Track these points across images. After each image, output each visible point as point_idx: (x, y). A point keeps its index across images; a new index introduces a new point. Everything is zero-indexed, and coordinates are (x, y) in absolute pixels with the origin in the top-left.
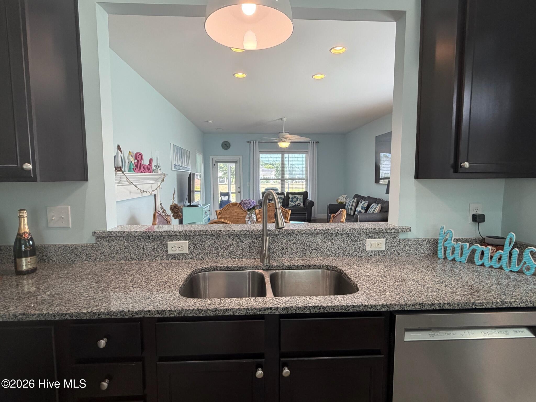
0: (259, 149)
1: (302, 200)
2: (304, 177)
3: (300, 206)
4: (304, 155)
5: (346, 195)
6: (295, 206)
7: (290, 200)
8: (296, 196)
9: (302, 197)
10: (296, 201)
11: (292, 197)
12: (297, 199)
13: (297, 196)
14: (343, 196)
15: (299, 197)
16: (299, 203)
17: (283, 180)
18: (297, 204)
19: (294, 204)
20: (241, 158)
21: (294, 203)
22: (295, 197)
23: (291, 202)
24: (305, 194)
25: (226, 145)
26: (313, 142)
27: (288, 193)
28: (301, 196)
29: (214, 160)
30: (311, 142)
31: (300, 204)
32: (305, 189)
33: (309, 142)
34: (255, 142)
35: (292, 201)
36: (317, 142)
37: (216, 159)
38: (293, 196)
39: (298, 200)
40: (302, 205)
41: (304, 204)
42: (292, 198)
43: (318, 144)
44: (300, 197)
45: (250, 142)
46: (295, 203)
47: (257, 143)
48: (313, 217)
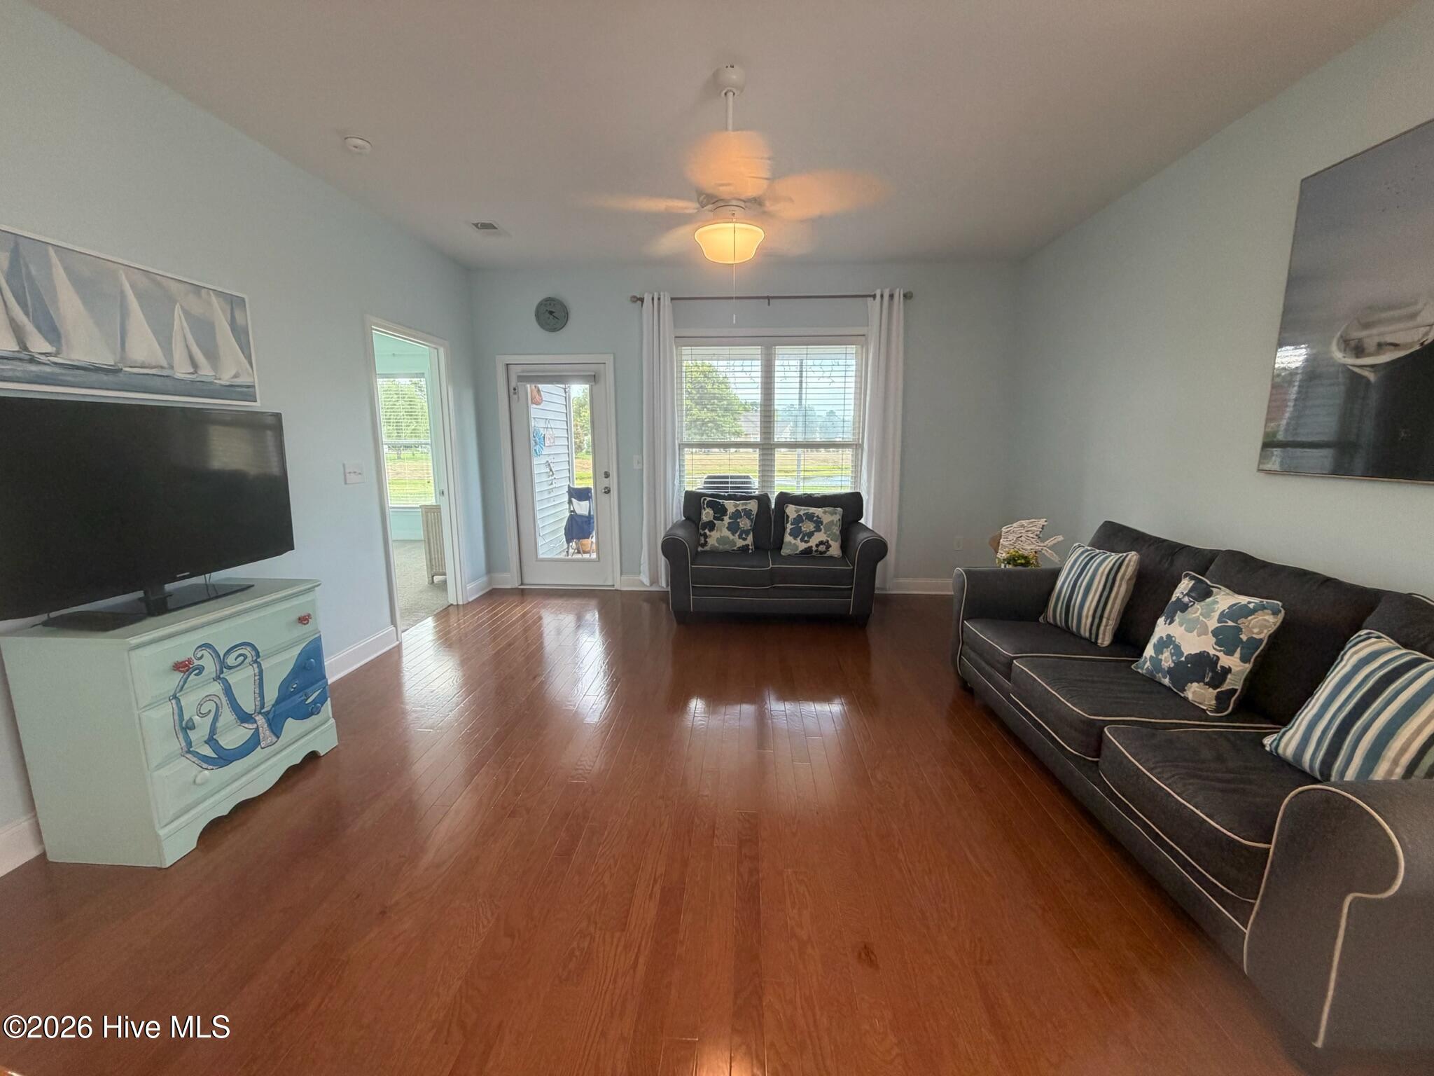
0: (675, 326)
1: (836, 530)
2: (849, 437)
3: (828, 554)
4: (852, 349)
5: (1042, 522)
6: (808, 551)
7: (789, 526)
8: (812, 510)
9: (837, 517)
10: (810, 535)
11: (799, 516)
12: (818, 523)
13: (818, 511)
14: (1024, 522)
15: (826, 519)
16: (821, 543)
17: (767, 447)
18: (817, 546)
19: (802, 546)
20: (609, 359)
21: (802, 540)
22: (810, 517)
23: (790, 534)
24: (851, 505)
25: (551, 313)
26: (891, 296)
27: (784, 499)
28: (832, 514)
29: (515, 371)
30: (882, 296)
31: (828, 547)
32: (849, 484)
33: (874, 296)
34: (659, 299)
35: (795, 534)
36: (907, 296)
37: (519, 368)
38: (803, 510)
39: (820, 530)
40: (835, 550)
41: (844, 547)
42: (799, 519)
43: (908, 301)
44: (830, 517)
45: (642, 300)
46: (807, 542)
47: (666, 302)
48: (878, 589)
